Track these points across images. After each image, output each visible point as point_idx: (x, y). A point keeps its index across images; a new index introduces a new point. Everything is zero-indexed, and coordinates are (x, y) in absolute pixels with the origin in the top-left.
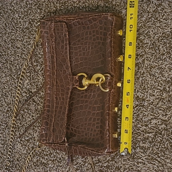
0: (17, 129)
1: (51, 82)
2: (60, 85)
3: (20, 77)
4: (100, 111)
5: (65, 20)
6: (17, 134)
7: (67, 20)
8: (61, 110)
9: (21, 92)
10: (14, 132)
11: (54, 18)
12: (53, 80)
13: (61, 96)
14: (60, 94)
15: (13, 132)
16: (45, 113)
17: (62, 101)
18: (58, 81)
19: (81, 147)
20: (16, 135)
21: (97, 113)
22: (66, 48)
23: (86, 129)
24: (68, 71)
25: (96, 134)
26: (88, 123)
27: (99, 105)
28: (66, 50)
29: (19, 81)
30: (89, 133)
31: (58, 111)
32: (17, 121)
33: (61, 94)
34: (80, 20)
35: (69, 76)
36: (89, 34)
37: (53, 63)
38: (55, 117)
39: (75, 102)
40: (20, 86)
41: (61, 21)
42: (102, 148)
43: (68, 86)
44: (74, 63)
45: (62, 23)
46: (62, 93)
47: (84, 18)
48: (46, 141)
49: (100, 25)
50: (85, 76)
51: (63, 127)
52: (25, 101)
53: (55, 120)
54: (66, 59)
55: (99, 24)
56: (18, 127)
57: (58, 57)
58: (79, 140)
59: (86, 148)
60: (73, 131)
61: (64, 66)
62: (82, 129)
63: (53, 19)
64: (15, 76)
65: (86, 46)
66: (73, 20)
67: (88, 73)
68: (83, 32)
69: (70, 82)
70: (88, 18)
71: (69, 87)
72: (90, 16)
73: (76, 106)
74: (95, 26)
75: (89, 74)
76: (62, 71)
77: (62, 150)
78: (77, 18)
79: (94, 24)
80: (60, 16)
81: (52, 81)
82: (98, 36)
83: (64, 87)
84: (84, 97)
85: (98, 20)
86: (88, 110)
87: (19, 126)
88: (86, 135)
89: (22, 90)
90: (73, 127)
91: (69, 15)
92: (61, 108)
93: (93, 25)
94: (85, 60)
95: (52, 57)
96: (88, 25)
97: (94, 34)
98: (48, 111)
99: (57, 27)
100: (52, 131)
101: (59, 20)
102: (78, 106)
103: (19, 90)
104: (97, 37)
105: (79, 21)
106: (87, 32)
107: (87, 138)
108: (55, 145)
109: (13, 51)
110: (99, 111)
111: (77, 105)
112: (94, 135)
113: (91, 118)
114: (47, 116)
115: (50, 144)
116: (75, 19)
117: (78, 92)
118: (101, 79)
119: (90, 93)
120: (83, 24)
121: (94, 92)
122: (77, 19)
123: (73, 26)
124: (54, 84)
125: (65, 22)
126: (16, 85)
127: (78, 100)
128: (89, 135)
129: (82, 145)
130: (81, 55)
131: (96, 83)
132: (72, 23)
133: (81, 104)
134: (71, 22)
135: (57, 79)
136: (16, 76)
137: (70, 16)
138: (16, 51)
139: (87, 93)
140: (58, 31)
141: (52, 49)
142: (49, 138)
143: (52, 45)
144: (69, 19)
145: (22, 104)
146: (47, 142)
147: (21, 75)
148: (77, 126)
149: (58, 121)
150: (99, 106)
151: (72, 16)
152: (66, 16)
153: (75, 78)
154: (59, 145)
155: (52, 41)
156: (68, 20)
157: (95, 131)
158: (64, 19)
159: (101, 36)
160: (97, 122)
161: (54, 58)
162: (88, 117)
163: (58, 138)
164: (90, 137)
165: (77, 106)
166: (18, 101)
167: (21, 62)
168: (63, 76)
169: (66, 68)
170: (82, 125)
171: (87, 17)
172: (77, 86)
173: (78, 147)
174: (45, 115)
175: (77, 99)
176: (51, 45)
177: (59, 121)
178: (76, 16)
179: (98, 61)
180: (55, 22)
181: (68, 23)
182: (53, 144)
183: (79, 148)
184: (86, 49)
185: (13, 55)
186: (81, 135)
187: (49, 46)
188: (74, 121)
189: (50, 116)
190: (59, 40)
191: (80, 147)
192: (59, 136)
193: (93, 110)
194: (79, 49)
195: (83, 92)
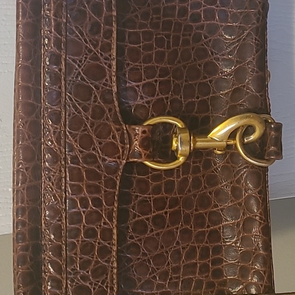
21: (211, 231)
22: (108, 34)
26: (186, 266)
28: (107, 38)
65: (168, 32)
83: (96, 161)
94: (160, 76)
121: (194, 172)
130: (150, 61)
133: (158, 210)
141: (53, 32)
169: (105, 101)
184: (169, 43)
193: (197, 225)
194: (144, 39)
195: (159, 172)
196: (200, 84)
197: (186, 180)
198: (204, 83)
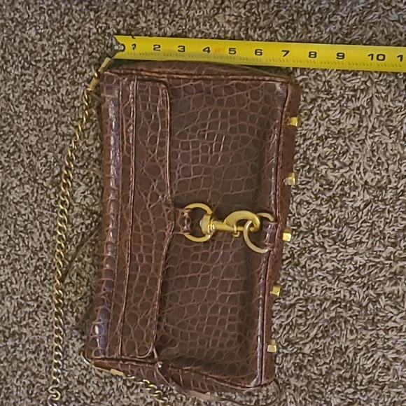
0: (69, 307)
1: (119, 217)
2: (141, 227)
3: (61, 180)
4: (240, 292)
5: (164, 77)
6: (69, 319)
7: (170, 80)
8: (141, 284)
9: (68, 217)
10: (60, 315)
11: (136, 70)
12: (125, 214)
13: (143, 253)
14: (142, 248)
15: (59, 317)
16: (102, 289)
17: (147, 263)
18: (137, 217)
19: (191, 370)
20: (68, 323)
21: (232, 295)
22: (163, 144)
23: (202, 331)
24: (163, 196)
25: (227, 344)
26: (210, 318)
27: (238, 277)
28: (162, 147)
29: (61, 190)
30: (209, 339)
31: (134, 287)
32: (65, 287)
33: (144, 247)
34: (202, 83)
35: (164, 208)
36: (220, 115)
37: (126, 173)
38: (128, 300)
39: (178, 268)
40: (63, 203)
41: (155, 78)
42: (243, 376)
43: (162, 231)
44: (179, 177)
45: (158, 84)
46: (145, 244)
47: (214, 80)
48: (104, 354)
49: (253, 101)
50: (206, 212)
51: (148, 323)
52: (81, 237)
53: (127, 306)
54: (161, 168)
55: (249, 97)
56: (70, 302)
57: (140, 162)
58: (183, 354)
59: (203, 375)
60: (168, 331)
61: (153, 183)
62: (193, 329)
63: (134, 72)
64: (46, 181)
65: (211, 142)
66: (186, 81)
67: (212, 203)
68: (205, 109)
69: (167, 221)
70: (225, 81)
71: (164, 233)
72: (230, 77)
73: (179, 276)
74: (237, 100)
75: (214, 205)
76: (149, 195)
77: (141, 374)
78: (196, 77)
79: (237, 96)
80: (154, 67)
81: (122, 215)
82: (244, 123)
83: (151, 231)
84: (200, 258)
85: (250, 90)
86: (210, 287)
87: (74, 299)
88: (202, 343)
89: (71, 211)
90: (171, 324)
91: (174, 68)
92: (143, 279)
93: (235, 99)
94: (205, 174)
95: (126, 160)
96: (221, 96)
97: (234, 117)
98: (110, 284)
99: (143, 92)
100: (119, 333)
101: (149, 76)
102: (186, 278)
103: (62, 212)
104: (240, 125)
105: (200, 85)
106: (216, 112)
107: (204, 351)
108: (127, 363)
109: (32, 121)
110: (237, 293)
111: (184, 274)
112: (221, 345)
113: (216, 307)
114: (107, 295)
115: (114, 362)
116: (190, 80)
117: (186, 244)
118: (249, 223)
119: (216, 249)
120: (210, 93)
121: (224, 249)
122: (195, 80)
123: (183, 94)
124: (128, 223)
125: (164, 82)
126: (53, 201)
127: (184, 264)
128: (208, 343)
129: (195, 366)
130: (197, 162)
131: (235, 229)
132: (182, 86)
133: (193, 272)
134: (180, 85)
135: (135, 213)
136: (49, 180)
137: (178, 70)
138: (40, 118)
139: (207, 248)
140: (143, 102)
141: (125, 143)
142: (112, 347)
143: (127, 132)
144: (175, 76)
145: (73, 244)
146: (107, 356)
147: (63, 175)
148: (180, 322)
149: (135, 308)
150: (237, 280)
151: (182, 71)
152: (168, 70)
153: (183, 213)
154: (134, 364)
155: (128, 123)
156: (173, 78)
157: (225, 335)
158: (162, 75)
159: (253, 125)
160: (231, 315)
161: (130, 163)
162: (210, 305)
163: (134, 349)
164: (210, 348)
165: (182, 276)
166: (63, 239)
167: (57, 145)
168: (150, 205)
169: (160, 190)
170: (194, 321)
171: (223, 80)
172: (185, 232)
173: (182, 370)
174: (101, 293)
175: (181, 261)
176: (125, 133)
177: (139, 309)
178: (193, 73)
179: (238, 179)
180: (138, 79)
181: (171, 85)
182: (121, 362)
183: (186, 372)
184: (211, 149)
185: (36, 130)
186: (189, 341)
187: (119, 134)
188: (172, 310)
189: (113, 297)
190: (144, 123)
191: (187, 370)
192: (138, 344)
193: (221, 289)
194: (193, 147)
195: (199, 245)
196: (235, 181)
197: (217, 254)
198: (237, 181)
